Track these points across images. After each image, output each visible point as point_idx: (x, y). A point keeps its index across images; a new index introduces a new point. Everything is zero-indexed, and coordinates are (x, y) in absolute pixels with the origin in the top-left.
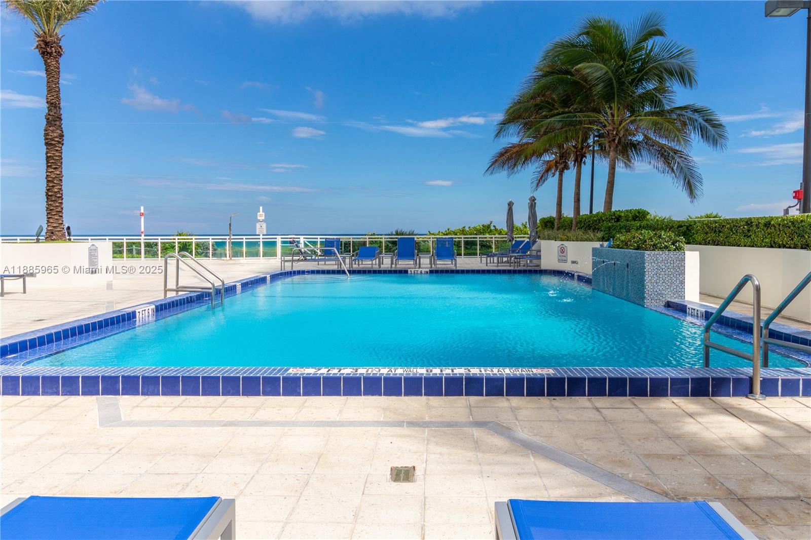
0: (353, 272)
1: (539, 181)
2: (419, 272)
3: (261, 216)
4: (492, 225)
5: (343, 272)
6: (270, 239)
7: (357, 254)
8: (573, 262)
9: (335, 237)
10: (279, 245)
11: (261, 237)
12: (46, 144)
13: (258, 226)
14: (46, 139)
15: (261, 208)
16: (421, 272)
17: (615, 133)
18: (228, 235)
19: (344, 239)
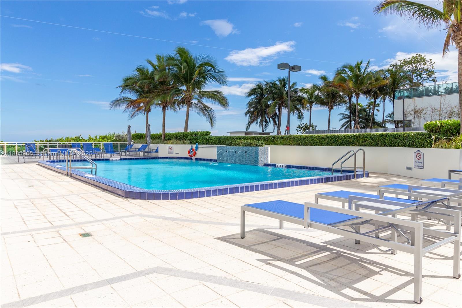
1: (133, 115)
2: (115, 160)
4: (80, 137)
8: (177, 154)
16: (116, 160)
17: (190, 98)
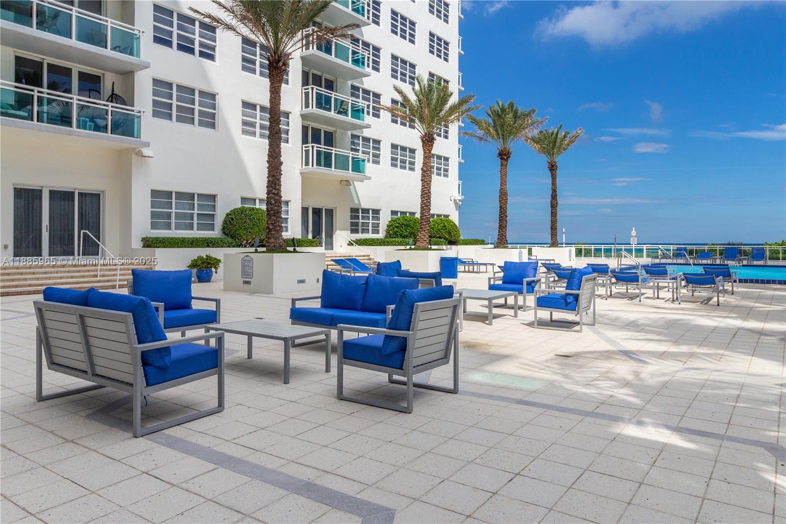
0: (695, 264)
3: (634, 233)
5: (690, 264)
6: (640, 247)
7: (698, 256)
9: (683, 246)
10: (645, 251)
11: (634, 246)
12: (551, 207)
13: (632, 239)
14: (551, 205)
15: (634, 229)
18: (613, 244)
19: (689, 247)
